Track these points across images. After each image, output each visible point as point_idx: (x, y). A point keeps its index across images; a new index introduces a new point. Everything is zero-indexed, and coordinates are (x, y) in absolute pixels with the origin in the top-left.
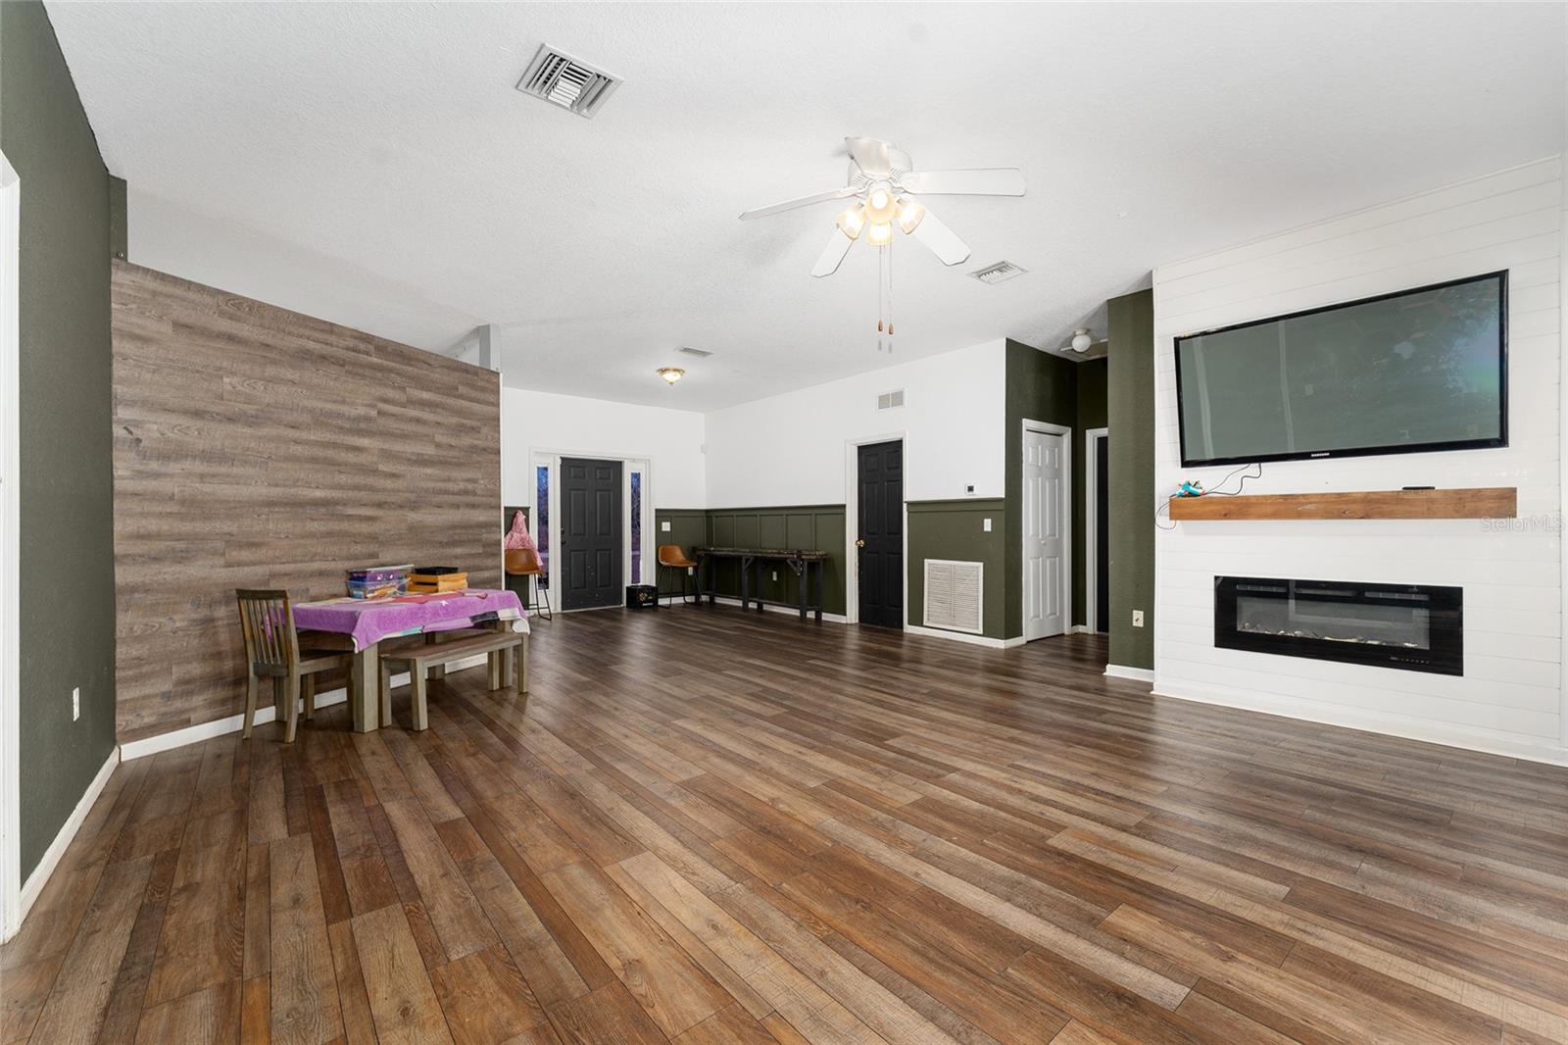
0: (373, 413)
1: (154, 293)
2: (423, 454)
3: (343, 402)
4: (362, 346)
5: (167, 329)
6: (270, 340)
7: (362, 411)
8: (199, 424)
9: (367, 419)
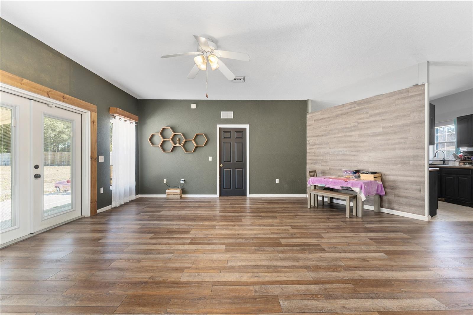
0: (356, 124)
1: (312, 116)
2: (376, 132)
3: (347, 124)
4: (353, 106)
5: (313, 122)
6: (329, 116)
7: (352, 125)
8: (317, 138)
9: (354, 126)
